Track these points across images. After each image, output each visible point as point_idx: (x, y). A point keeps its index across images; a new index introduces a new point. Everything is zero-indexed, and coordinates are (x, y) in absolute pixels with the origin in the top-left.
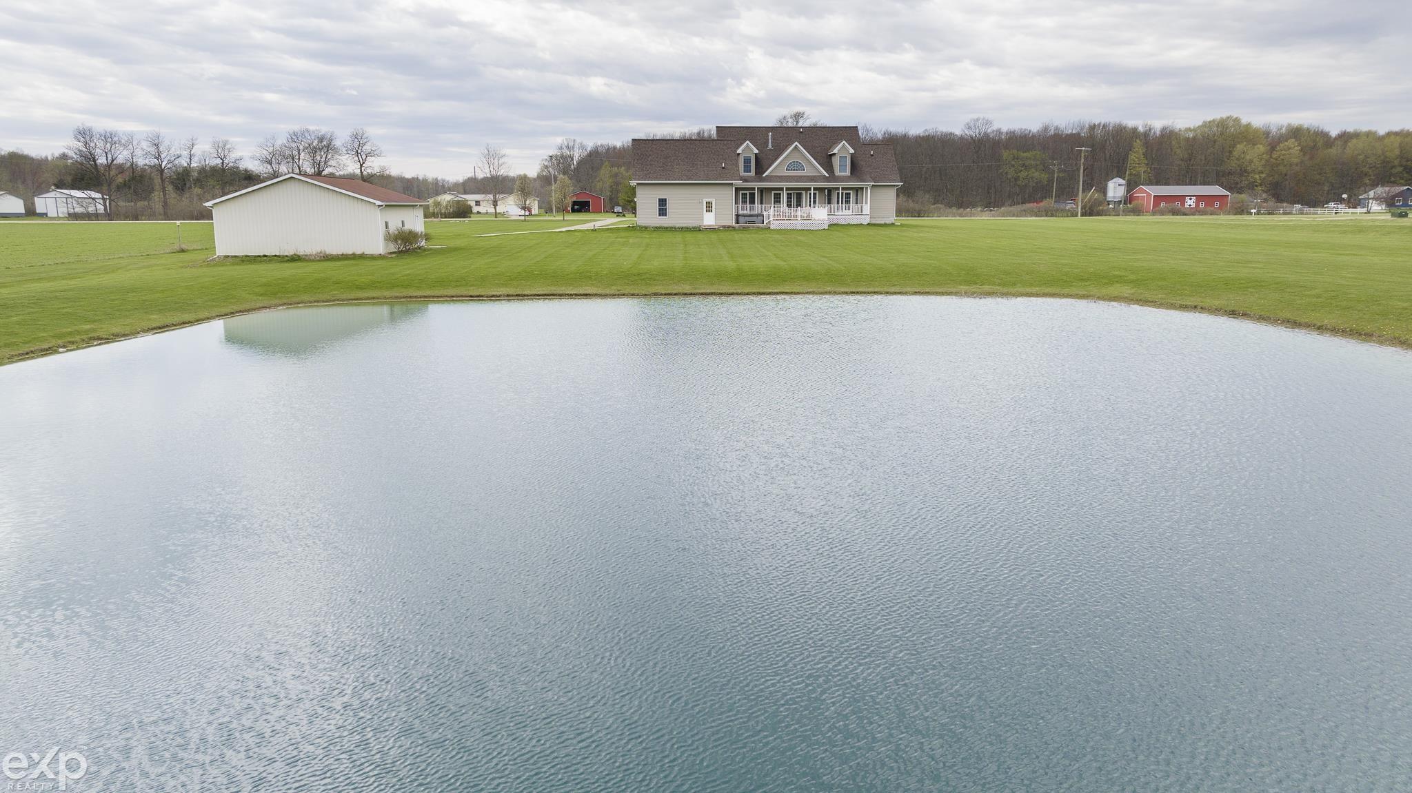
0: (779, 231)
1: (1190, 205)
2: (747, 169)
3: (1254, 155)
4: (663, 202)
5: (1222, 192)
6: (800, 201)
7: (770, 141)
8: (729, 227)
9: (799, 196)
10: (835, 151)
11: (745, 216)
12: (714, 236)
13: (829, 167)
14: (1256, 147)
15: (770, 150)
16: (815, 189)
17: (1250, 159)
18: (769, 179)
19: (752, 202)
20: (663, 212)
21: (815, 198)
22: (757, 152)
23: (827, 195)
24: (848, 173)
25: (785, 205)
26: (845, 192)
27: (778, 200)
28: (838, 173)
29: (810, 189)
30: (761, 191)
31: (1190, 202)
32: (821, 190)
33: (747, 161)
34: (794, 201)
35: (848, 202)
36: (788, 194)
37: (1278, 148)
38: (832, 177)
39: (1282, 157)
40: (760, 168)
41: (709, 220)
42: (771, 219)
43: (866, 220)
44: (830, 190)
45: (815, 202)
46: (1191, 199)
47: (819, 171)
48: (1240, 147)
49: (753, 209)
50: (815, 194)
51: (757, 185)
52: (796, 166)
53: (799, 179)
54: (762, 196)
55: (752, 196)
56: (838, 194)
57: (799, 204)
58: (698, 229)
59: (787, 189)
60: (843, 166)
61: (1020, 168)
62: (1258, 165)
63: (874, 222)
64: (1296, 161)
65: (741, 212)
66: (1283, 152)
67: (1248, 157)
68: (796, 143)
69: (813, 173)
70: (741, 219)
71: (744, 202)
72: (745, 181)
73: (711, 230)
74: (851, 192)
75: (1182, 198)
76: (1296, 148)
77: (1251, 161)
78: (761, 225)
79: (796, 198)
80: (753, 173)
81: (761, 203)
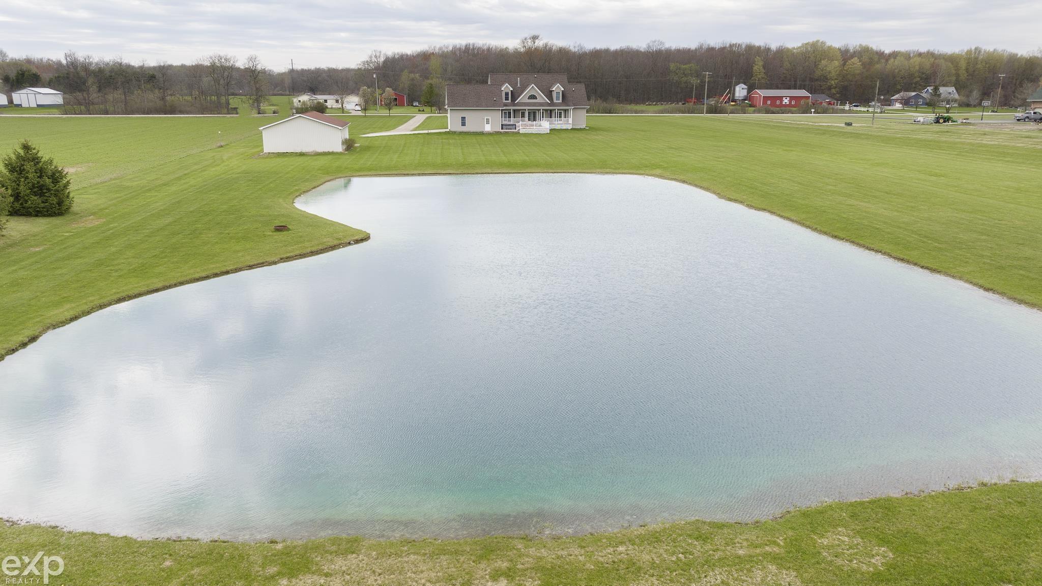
0: (525, 135)
1: (786, 103)
2: (507, 99)
3: (832, 67)
4: (463, 119)
5: (807, 94)
6: (535, 118)
7: (519, 82)
8: (498, 132)
9: (535, 113)
10: (554, 89)
11: (506, 125)
12: (491, 138)
13: (550, 97)
14: (833, 62)
15: (519, 87)
16: (543, 110)
17: (829, 71)
18: (519, 104)
19: (510, 117)
20: (463, 124)
21: (543, 114)
22: (512, 89)
23: (550, 114)
24: (560, 101)
25: (527, 119)
26: (559, 111)
27: (523, 116)
28: (555, 101)
29: (540, 110)
30: (514, 111)
31: (786, 101)
32: (546, 110)
33: (507, 94)
34: (532, 117)
35: (560, 117)
36: (528, 112)
37: (848, 63)
38: (552, 104)
39: (850, 69)
40: (514, 98)
41: (488, 128)
42: (520, 128)
43: (570, 127)
44: (551, 111)
45: (543, 117)
46: (786, 99)
47: (545, 100)
48: (824, 62)
49: (510, 121)
50: (543, 112)
51: (512, 108)
52: (533, 97)
53: (534, 105)
54: (515, 113)
55: (510, 113)
56: (555, 112)
57: (535, 120)
58: (482, 134)
59: (528, 110)
60: (558, 98)
61: (682, 76)
62: (833, 74)
63: (574, 127)
64: (858, 72)
65: (504, 123)
66: (851, 66)
67: (828, 69)
68: (533, 85)
69: (542, 101)
70: (504, 127)
71: (505, 117)
72: (506, 106)
73: (489, 134)
74: (562, 111)
75: (781, 98)
76: (858, 64)
77: (830, 72)
78: (514, 130)
79: (533, 116)
80: (510, 101)
81: (514, 118)
